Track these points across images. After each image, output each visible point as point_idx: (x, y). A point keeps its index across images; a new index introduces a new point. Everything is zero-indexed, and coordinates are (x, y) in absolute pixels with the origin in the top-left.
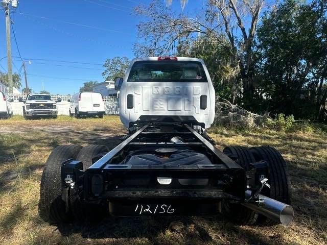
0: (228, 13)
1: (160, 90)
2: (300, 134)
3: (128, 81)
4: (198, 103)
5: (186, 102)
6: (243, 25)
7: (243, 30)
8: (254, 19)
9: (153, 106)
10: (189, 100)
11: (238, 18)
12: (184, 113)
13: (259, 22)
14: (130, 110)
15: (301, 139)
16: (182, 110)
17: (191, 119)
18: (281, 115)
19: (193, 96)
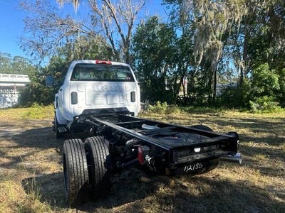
0: (111, 21)
1: (100, 87)
2: (174, 115)
3: (71, 80)
4: (129, 97)
5: (121, 97)
6: (122, 32)
7: (122, 36)
8: (130, 28)
9: (93, 101)
10: (122, 96)
11: (119, 26)
12: (119, 106)
13: (134, 31)
14: (73, 105)
15: (175, 118)
16: (118, 103)
17: (125, 110)
18: (158, 102)
19: (125, 92)
